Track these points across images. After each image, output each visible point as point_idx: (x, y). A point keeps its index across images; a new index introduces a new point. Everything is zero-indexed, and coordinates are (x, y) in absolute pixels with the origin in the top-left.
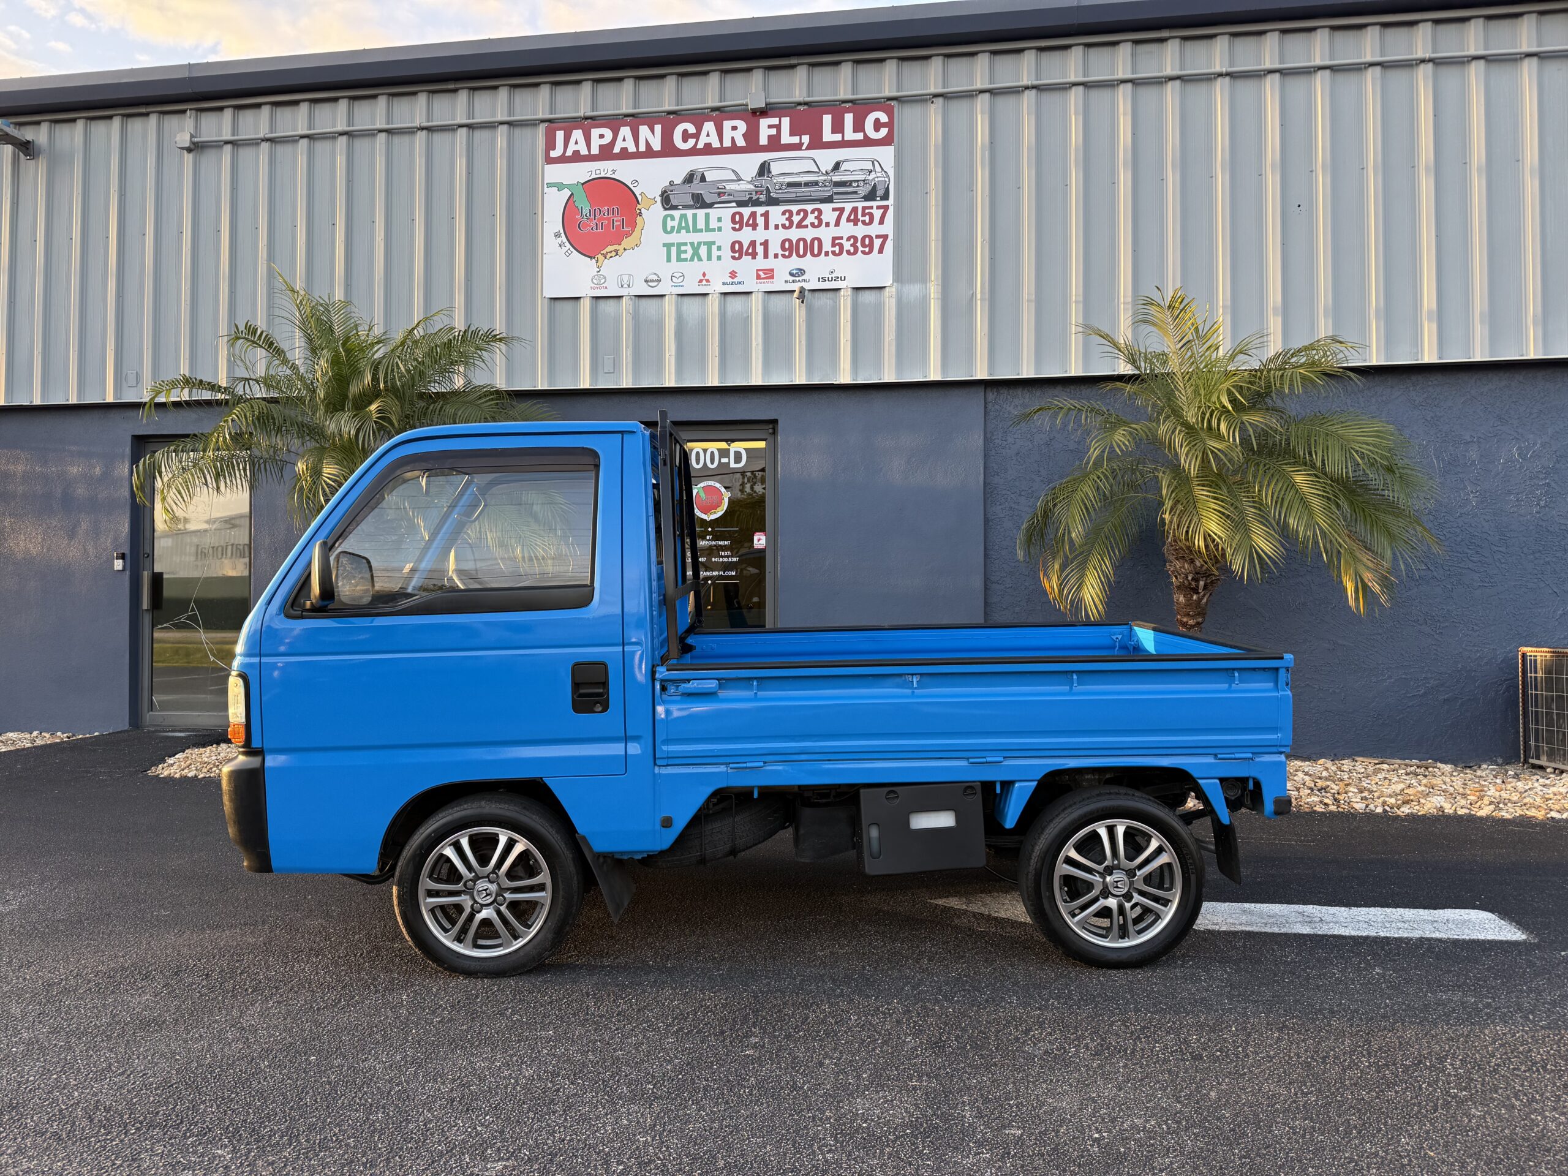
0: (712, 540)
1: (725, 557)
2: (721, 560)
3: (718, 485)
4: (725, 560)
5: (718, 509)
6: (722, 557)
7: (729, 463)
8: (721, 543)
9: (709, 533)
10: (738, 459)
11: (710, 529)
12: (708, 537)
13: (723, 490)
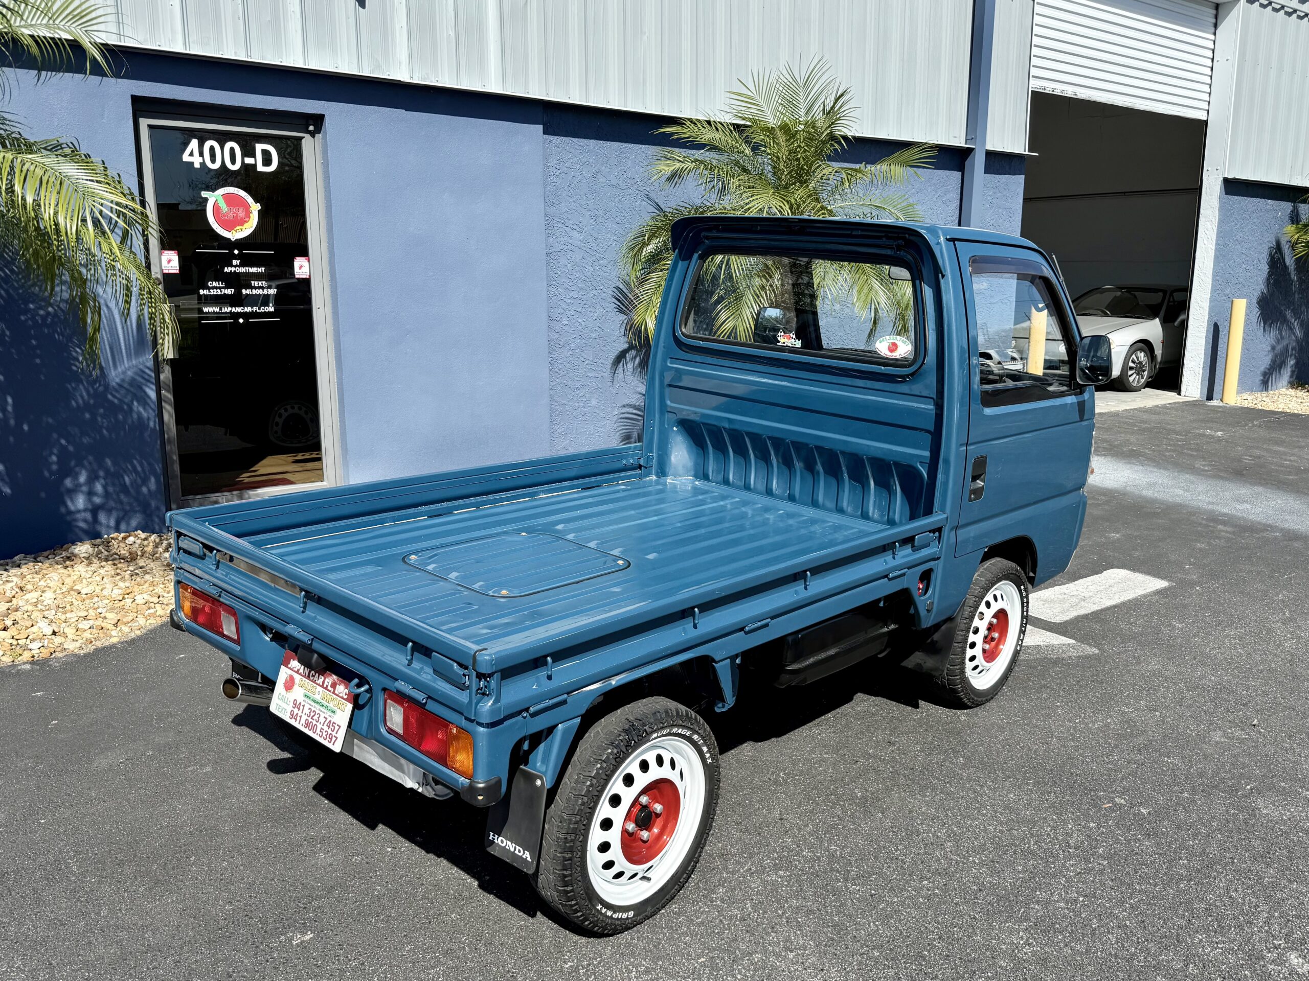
0: (241, 265)
1: (259, 288)
2: (254, 292)
3: (242, 193)
4: (260, 292)
5: (246, 225)
6: (255, 288)
7: (255, 166)
8: (253, 270)
9: (235, 257)
10: (267, 161)
11: (236, 252)
12: (235, 262)
13: (250, 200)
